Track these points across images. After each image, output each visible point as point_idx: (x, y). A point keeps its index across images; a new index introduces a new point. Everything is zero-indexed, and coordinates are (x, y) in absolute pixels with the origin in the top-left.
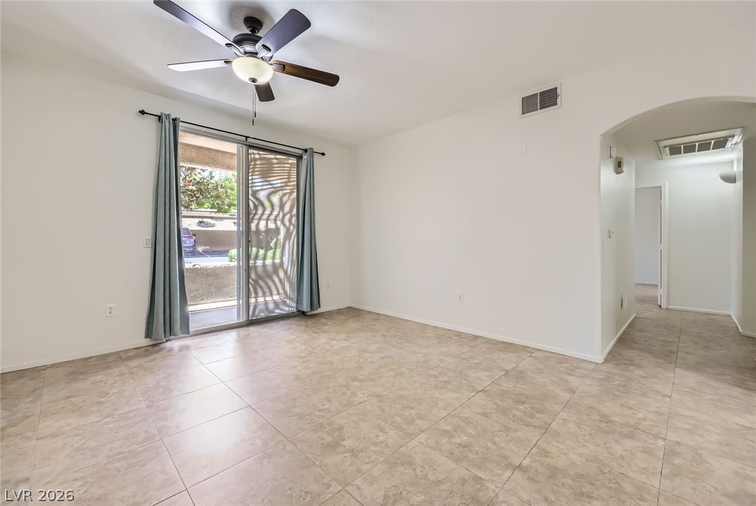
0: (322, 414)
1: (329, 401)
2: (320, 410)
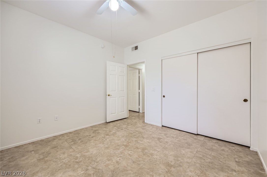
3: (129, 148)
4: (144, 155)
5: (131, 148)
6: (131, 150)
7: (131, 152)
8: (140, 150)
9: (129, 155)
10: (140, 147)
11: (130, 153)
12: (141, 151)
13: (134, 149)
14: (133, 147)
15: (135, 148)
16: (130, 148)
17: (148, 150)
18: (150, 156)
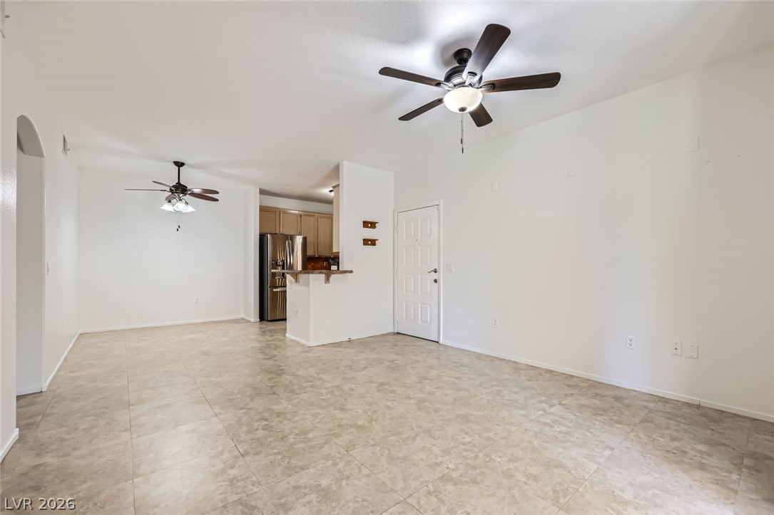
0: (392, 399)
1: (388, 407)
2: (395, 400)
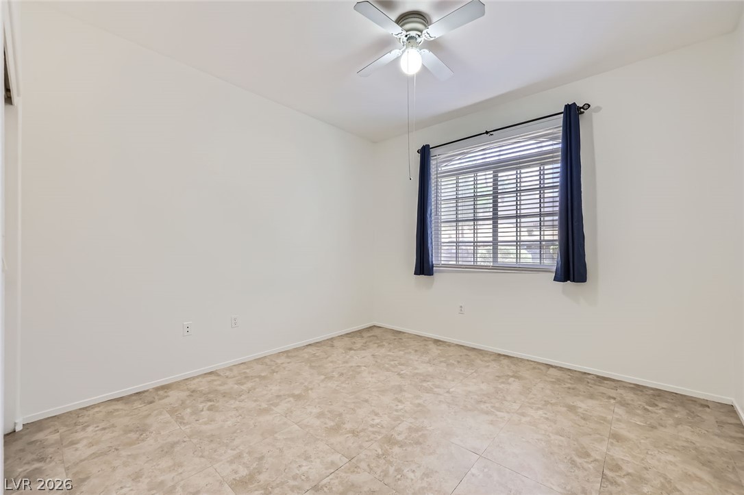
3: (379, 433)
4: (340, 415)
5: (374, 433)
6: (372, 426)
7: (373, 419)
8: (348, 426)
9: (377, 414)
10: (347, 435)
11: (376, 418)
12: (344, 424)
13: (363, 430)
14: (369, 436)
15: (362, 434)
16: (376, 432)
17: (326, 426)
18: (328, 411)
